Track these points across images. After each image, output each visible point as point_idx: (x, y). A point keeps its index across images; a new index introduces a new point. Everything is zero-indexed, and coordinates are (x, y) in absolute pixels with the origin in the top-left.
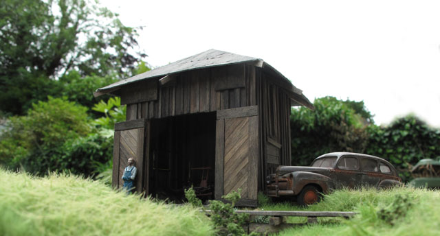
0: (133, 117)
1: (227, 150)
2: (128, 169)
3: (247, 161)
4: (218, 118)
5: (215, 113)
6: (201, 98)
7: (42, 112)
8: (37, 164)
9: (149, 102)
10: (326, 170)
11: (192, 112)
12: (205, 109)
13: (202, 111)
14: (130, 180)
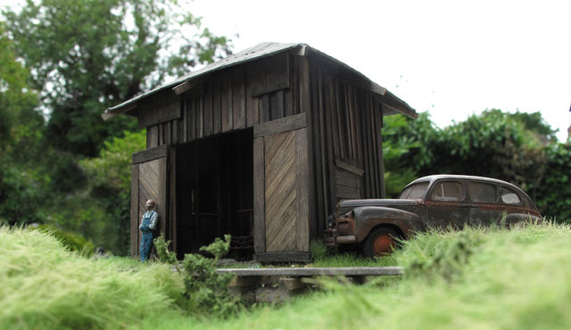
0: (154, 145)
1: (268, 181)
2: (147, 215)
3: (294, 195)
4: (255, 136)
5: (252, 129)
6: (235, 110)
7: (117, 151)
8: (116, 217)
9: (172, 122)
10: (410, 202)
11: (224, 131)
12: (240, 125)
13: (236, 128)
14: (149, 230)
